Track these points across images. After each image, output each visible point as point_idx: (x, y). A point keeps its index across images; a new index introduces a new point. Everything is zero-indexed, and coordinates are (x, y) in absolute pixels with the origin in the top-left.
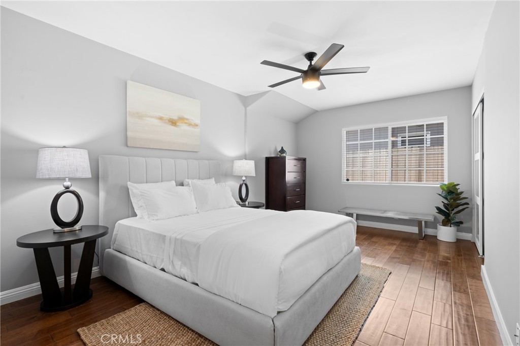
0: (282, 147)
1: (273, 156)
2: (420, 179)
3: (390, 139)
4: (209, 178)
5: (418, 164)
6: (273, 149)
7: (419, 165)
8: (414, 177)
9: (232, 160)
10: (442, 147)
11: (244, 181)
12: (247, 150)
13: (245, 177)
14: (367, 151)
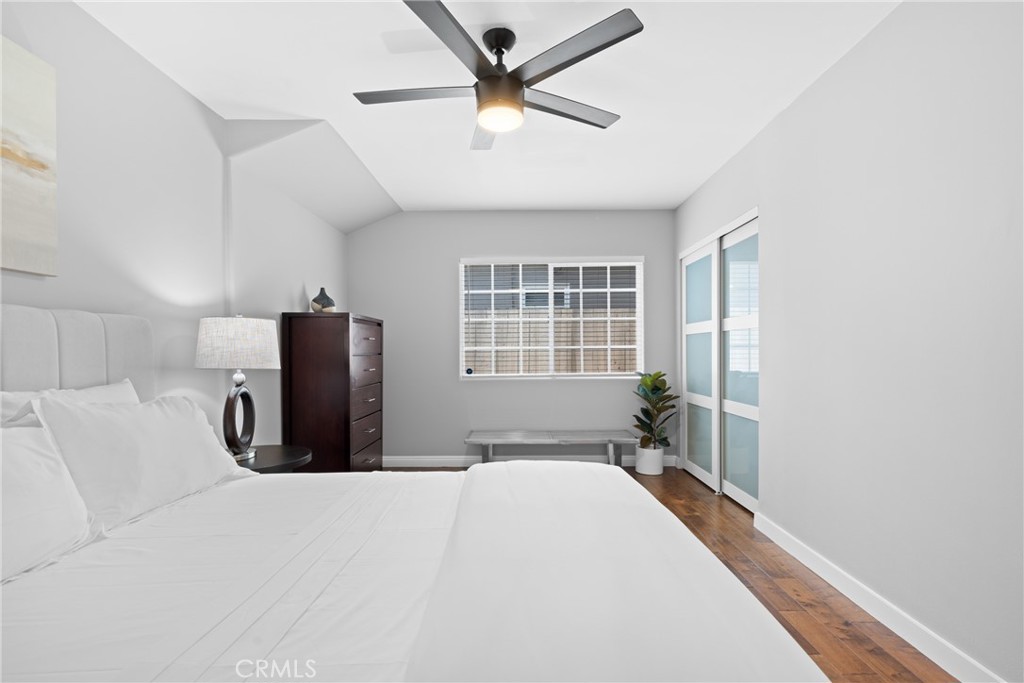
0: (322, 289)
1: (298, 310)
2: (573, 368)
3: (550, 289)
4: (108, 383)
5: (570, 339)
6: (297, 293)
7: (573, 341)
8: (565, 363)
9: (193, 319)
10: (632, 310)
11: (238, 385)
12: (233, 290)
13: (244, 371)
14: (485, 311)
